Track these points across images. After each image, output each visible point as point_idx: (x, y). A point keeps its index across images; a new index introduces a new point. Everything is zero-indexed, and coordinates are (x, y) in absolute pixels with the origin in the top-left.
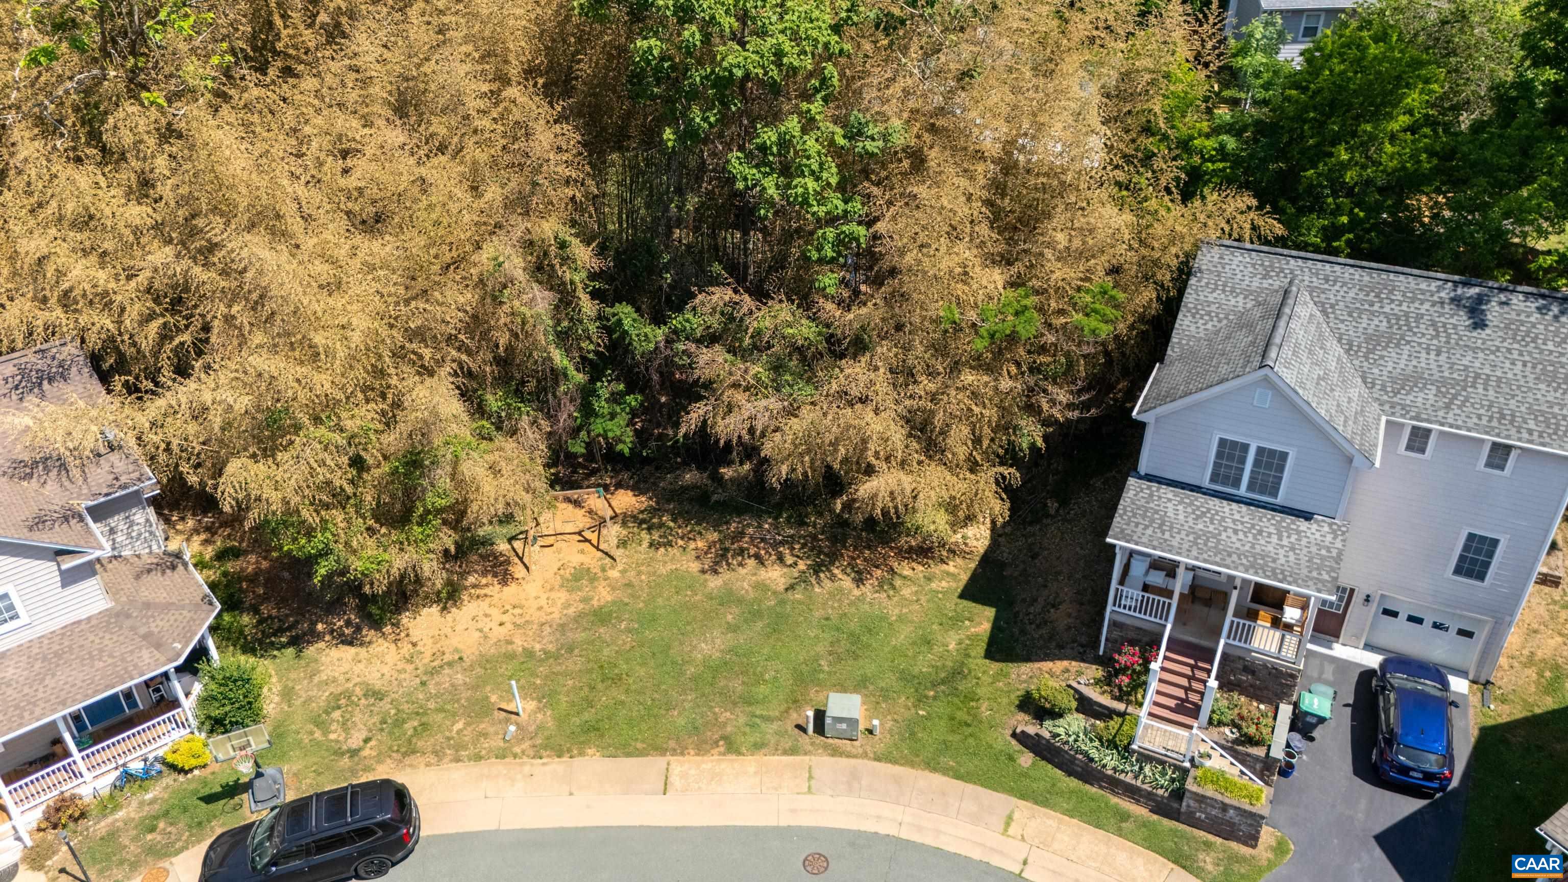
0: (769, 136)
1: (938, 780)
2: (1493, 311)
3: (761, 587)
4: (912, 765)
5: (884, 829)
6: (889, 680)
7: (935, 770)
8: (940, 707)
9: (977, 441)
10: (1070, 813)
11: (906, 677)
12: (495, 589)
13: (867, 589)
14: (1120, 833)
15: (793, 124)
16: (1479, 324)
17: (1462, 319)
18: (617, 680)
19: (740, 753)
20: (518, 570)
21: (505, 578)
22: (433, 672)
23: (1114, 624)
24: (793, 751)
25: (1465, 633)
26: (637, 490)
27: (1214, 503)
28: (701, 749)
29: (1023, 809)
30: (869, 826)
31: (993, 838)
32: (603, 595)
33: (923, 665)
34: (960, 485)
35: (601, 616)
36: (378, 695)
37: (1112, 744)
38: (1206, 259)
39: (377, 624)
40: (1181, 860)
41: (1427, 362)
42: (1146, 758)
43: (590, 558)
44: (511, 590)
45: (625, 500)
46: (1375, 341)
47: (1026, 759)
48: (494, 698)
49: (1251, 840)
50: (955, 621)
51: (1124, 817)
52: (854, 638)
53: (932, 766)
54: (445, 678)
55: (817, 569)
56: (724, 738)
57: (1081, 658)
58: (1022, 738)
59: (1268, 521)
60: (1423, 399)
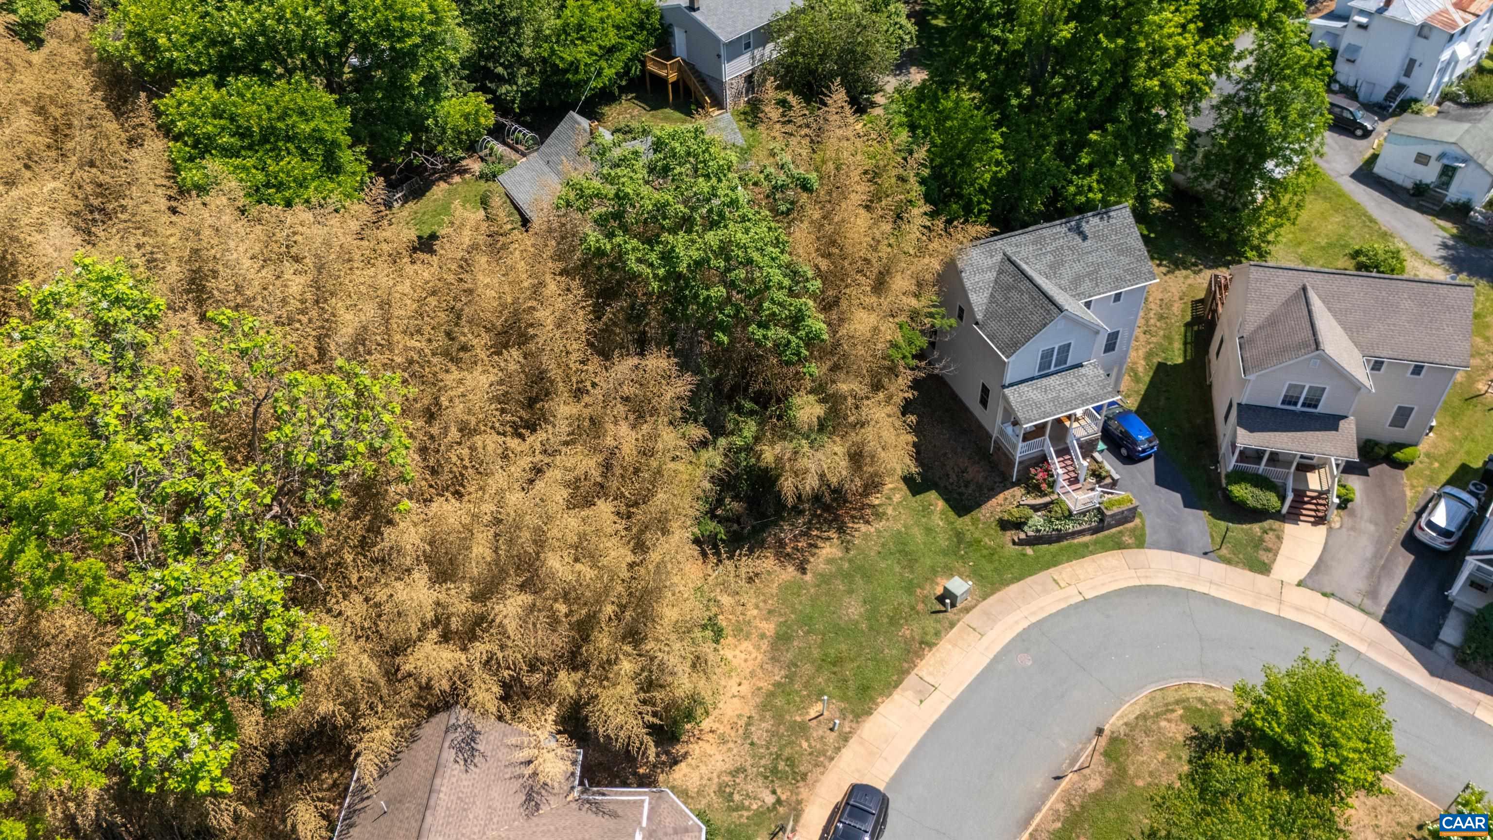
1: (1014, 588)
2: (1085, 227)
4: (998, 590)
5: (1025, 624)
6: (941, 559)
7: (1008, 585)
8: (973, 555)
10: (1069, 560)
11: (945, 553)
14: (1092, 553)
16: (1084, 236)
17: (1078, 239)
18: (839, 660)
19: (935, 644)
22: (747, 735)
24: (952, 625)
27: (1045, 381)
28: (920, 656)
29: (1055, 573)
30: (1019, 629)
31: (1059, 594)
33: (943, 542)
35: (782, 639)
36: (740, 770)
37: (1064, 518)
40: (1118, 546)
41: (1078, 267)
42: (1081, 514)
46: (1053, 266)
47: (1029, 551)
48: (798, 719)
49: (1132, 519)
50: (926, 511)
51: (1086, 545)
52: (902, 552)
53: (1006, 583)
54: (759, 733)
55: (842, 531)
56: (921, 643)
57: (1007, 488)
58: (1021, 543)
60: (1087, 285)
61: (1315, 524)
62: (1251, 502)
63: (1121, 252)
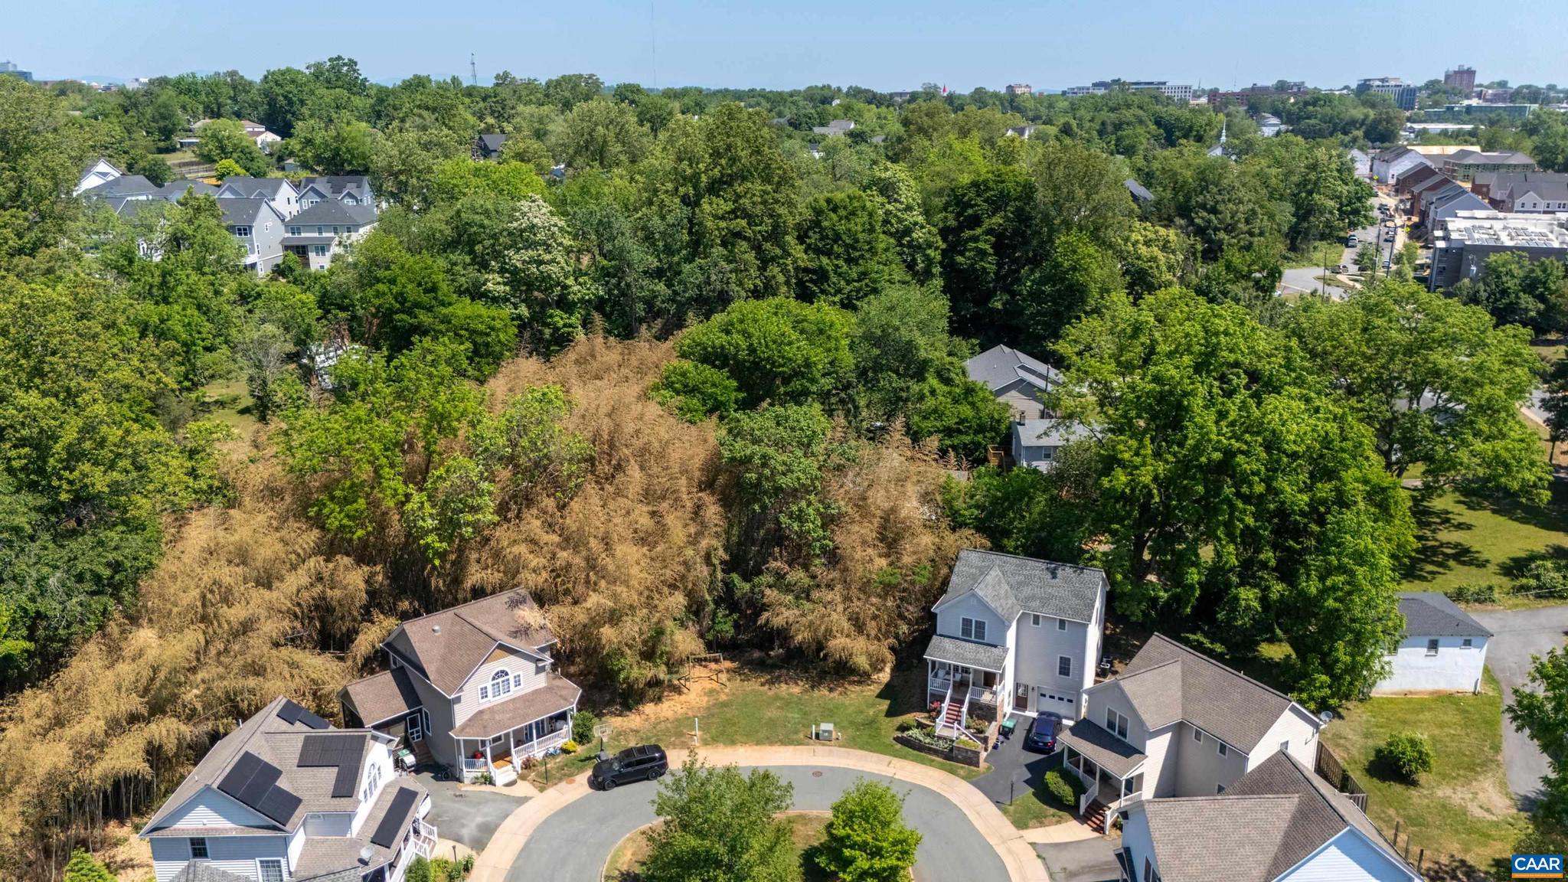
0: (795, 508)
1: (863, 752)
2: (1060, 572)
3: (791, 694)
4: (853, 748)
5: (844, 766)
6: (845, 724)
7: (861, 749)
8: (867, 732)
9: (880, 630)
10: (912, 761)
11: (852, 723)
12: (677, 697)
13: (835, 694)
14: (931, 766)
15: (803, 504)
16: (1054, 576)
17: (1049, 576)
18: (734, 724)
19: (786, 745)
20: (685, 690)
21: (680, 693)
22: (657, 723)
23: (932, 695)
24: (807, 744)
25: (1070, 701)
26: (732, 660)
27: (963, 643)
28: (771, 743)
29: (895, 760)
31: (883, 768)
32: (723, 697)
33: (860, 719)
34: (873, 647)
35: (724, 704)
36: (637, 731)
37: (928, 735)
38: (962, 554)
39: (630, 709)
40: (952, 772)
41: (1037, 591)
42: (939, 738)
43: (715, 685)
44: (683, 698)
45: (728, 664)
46: (1020, 584)
47: (898, 746)
48: (685, 731)
49: (977, 765)
50: (873, 705)
51: (932, 761)
52: (831, 710)
54: (663, 726)
55: (813, 687)
56: (779, 741)
57: (921, 711)
58: (897, 739)
59: (982, 649)
60: (1035, 604)
61: (1095, 830)
62: (1052, 787)
63: (1076, 595)
